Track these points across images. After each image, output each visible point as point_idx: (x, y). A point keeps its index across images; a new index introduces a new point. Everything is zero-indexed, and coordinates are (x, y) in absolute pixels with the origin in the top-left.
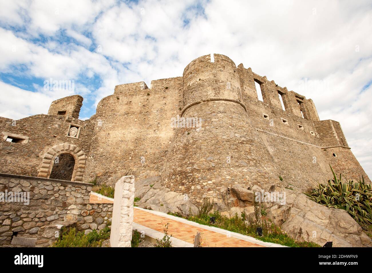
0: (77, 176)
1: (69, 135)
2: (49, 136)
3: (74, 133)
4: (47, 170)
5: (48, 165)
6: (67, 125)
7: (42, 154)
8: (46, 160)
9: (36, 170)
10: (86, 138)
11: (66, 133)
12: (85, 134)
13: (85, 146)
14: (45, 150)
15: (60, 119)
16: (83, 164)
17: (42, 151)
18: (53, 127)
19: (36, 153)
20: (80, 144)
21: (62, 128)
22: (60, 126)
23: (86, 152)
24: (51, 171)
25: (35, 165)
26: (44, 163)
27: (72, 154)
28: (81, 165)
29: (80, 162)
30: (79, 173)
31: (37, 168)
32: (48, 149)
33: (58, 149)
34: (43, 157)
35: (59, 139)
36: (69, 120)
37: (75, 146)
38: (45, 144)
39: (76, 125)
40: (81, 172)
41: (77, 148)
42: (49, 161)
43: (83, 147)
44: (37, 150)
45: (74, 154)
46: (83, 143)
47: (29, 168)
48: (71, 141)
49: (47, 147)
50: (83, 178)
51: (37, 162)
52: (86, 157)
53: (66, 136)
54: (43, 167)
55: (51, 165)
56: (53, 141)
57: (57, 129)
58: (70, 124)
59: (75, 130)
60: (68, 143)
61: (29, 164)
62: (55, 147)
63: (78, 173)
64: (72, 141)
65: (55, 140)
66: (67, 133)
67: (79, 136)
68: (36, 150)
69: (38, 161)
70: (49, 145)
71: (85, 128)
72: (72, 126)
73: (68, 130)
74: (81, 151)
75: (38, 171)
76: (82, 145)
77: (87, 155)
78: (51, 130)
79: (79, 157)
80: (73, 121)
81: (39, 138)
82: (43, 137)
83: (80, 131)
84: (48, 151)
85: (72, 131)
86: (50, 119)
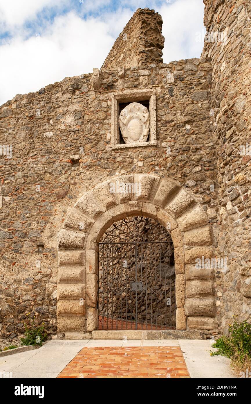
0: (192, 296)
1: (122, 140)
2: (55, 165)
3: (137, 130)
4: (76, 288)
5: (76, 271)
6: (104, 105)
7: (50, 237)
8: (68, 253)
9: (49, 295)
10: (189, 134)
11: (108, 137)
12: (180, 118)
13: (195, 166)
14: (56, 219)
15: (74, 92)
16: (202, 244)
17: (48, 225)
18: (59, 130)
19: (32, 234)
20: (169, 165)
21: (90, 121)
22: (79, 116)
23: (201, 190)
24: (92, 290)
25: (39, 277)
26: (62, 264)
27: (148, 211)
28: (196, 250)
29: (190, 236)
30: (195, 286)
31: (49, 286)
32: (65, 212)
33: (94, 205)
34: (54, 244)
35: (90, 167)
36: (105, 81)
37: (152, 175)
38: (52, 199)
39: (135, 91)
40: (202, 278)
41: (163, 182)
42: (76, 254)
43: (184, 175)
44: (34, 226)
45: (157, 209)
46: (180, 157)
47: (27, 291)
48: (132, 163)
49: (59, 207)
50: (218, 303)
51: (44, 267)
52: (211, 212)
53: (109, 148)
54: (65, 281)
55: (88, 270)
56: (72, 181)
57: (75, 132)
58: (111, 95)
59: (138, 113)
60: (123, 171)
61: (24, 275)
62: (81, 199)
63: (194, 283)
64: (135, 161)
65: (79, 175)
66: (111, 135)
67: (158, 134)
68: (30, 224)
69: (46, 263)
70: (62, 197)
71: (175, 92)
72: (122, 104)
73: (113, 120)
74: (183, 192)
75: (55, 295)
76: (181, 164)
77: (209, 202)
78: (57, 141)
79: (180, 216)
80: (120, 81)
81: (29, 180)
82: (38, 175)
83: (156, 110)
84: (66, 222)
85: (129, 121)
86: (42, 103)
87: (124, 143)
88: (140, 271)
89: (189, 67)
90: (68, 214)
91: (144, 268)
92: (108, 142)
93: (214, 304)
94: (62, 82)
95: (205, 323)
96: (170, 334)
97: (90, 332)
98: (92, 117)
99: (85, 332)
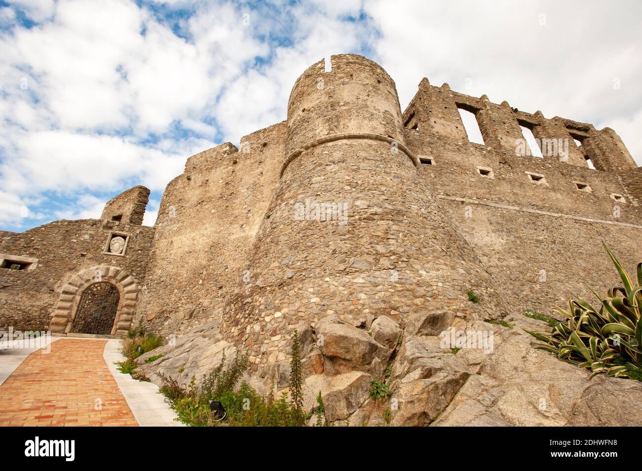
0: (122, 321)
1: (109, 250)
2: (72, 255)
3: (118, 248)
4: (65, 312)
5: (68, 304)
6: (106, 234)
7: (59, 287)
8: (66, 295)
9: (49, 314)
10: (139, 254)
11: (103, 248)
12: (137, 248)
13: (138, 268)
14: (65, 279)
15: (93, 226)
16: (132, 299)
17: (59, 281)
18: (80, 240)
19: (49, 285)
20: (127, 265)
21: (97, 240)
22: (92, 236)
23: (138, 278)
24: (73, 314)
25: (46, 305)
26: (61, 300)
27: (112, 283)
28: (129, 302)
29: (127, 296)
30: (124, 316)
31: (50, 310)
32: (71, 276)
33: (87, 276)
34: (60, 290)
35: (90, 259)
36: (109, 225)
37: (118, 268)
38: (66, 270)
39: (121, 232)
40: (128, 314)
41: (122, 272)
42: (71, 296)
43: (132, 271)
44: (51, 280)
45: (116, 283)
46: (133, 263)
47: (36, 311)
48: (111, 261)
49: (68, 274)
50: (132, 324)
51: (50, 300)
52: (139, 287)
53: (102, 253)
54: (60, 308)
55: (74, 305)
56: (79, 264)
57: (88, 242)
58: (110, 231)
59: (120, 241)
60: (105, 264)
61: (37, 303)
62: (81, 272)
64: (113, 261)
65: (83, 261)
66: (105, 247)
67: (126, 252)
68: (49, 279)
69: (52, 299)
70: (72, 270)
71: (138, 237)
72: (114, 236)
73: (107, 242)
74: (129, 277)
75: (52, 315)
76: (132, 266)
77: (140, 283)
78: (77, 244)
79: (126, 287)
80: (116, 227)
81: (55, 259)
82: (62, 257)
83: (128, 242)
84: (70, 281)
85: (115, 243)
86: (75, 226)
87: (110, 252)
88: (103, 308)
89: (146, 229)
90: (72, 278)
91: (106, 307)
92: (102, 250)
93: (130, 325)
94: (88, 220)
95: (124, 333)
96: (107, 336)
97: (66, 333)
98: (98, 238)
99: (64, 333)
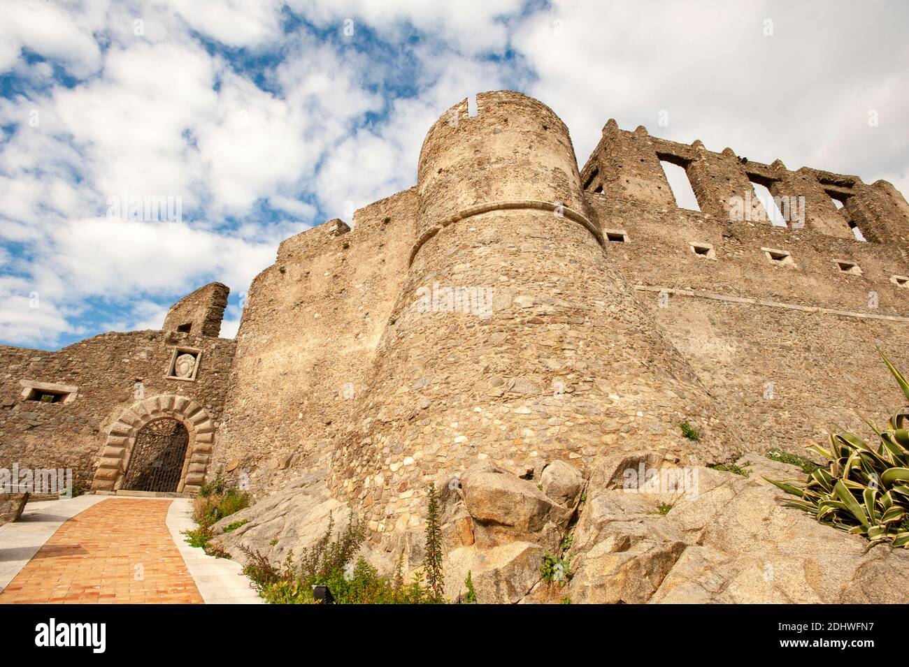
0: (192, 472)
1: (174, 373)
2: (124, 381)
3: (186, 369)
4: (114, 461)
5: (118, 450)
6: (169, 351)
7: (106, 425)
8: (116, 437)
9: (92, 464)
10: (215, 379)
11: (166, 371)
12: (213, 369)
13: (213, 397)
14: (114, 414)
15: (151, 339)
16: (206, 442)
17: (106, 418)
18: (134, 359)
19: (92, 423)
20: (199, 394)
21: (157, 359)
22: (150, 354)
23: (214, 411)
24: (125, 464)
25: (89, 451)
26: (109, 444)
27: (178, 419)
28: (201, 445)
29: (199, 437)
30: (195, 466)
31: (94, 458)
32: (122, 411)
33: (143, 410)
34: (108, 430)
35: (148, 386)
36: (173, 338)
37: (187, 398)
38: (115, 401)
39: (190, 348)
40: (200, 462)
41: (192, 403)
42: (122, 439)
43: (206, 401)
44: (96, 417)
45: (184, 418)
46: (206, 391)
47: (75, 460)
48: (176, 388)
49: (118, 407)
50: (206, 477)
51: (94, 445)
52: (216, 424)
53: (164, 377)
54: (107, 455)
55: (127, 450)
56: (133, 392)
57: (145, 363)
58: (175, 347)
59: (189, 360)
60: (169, 392)
61: (77, 449)
62: (136, 404)
63: (194, 464)
64: (179, 388)
65: (139, 389)
66: (168, 369)
67: (197, 375)
68: (93, 415)
69: (97, 442)
70: (123, 401)
71: (213, 354)
72: (180, 353)
73: (171, 361)
74: (202, 411)
75: (96, 465)
76: (206, 394)
77: (217, 418)
78: (131, 366)
79: (197, 424)
80: (183, 340)
81: (101, 386)
82: (110, 385)
83: (200, 362)
84: (120, 417)
85: (182, 363)
86: (127, 341)
87: (176, 375)
89: (224, 343)
90: (124, 413)
92: (165, 374)
93: (204, 478)
94: (145, 332)
95: (195, 489)
96: (171, 494)
97: (116, 491)
98: (158, 357)
99: (112, 491)
